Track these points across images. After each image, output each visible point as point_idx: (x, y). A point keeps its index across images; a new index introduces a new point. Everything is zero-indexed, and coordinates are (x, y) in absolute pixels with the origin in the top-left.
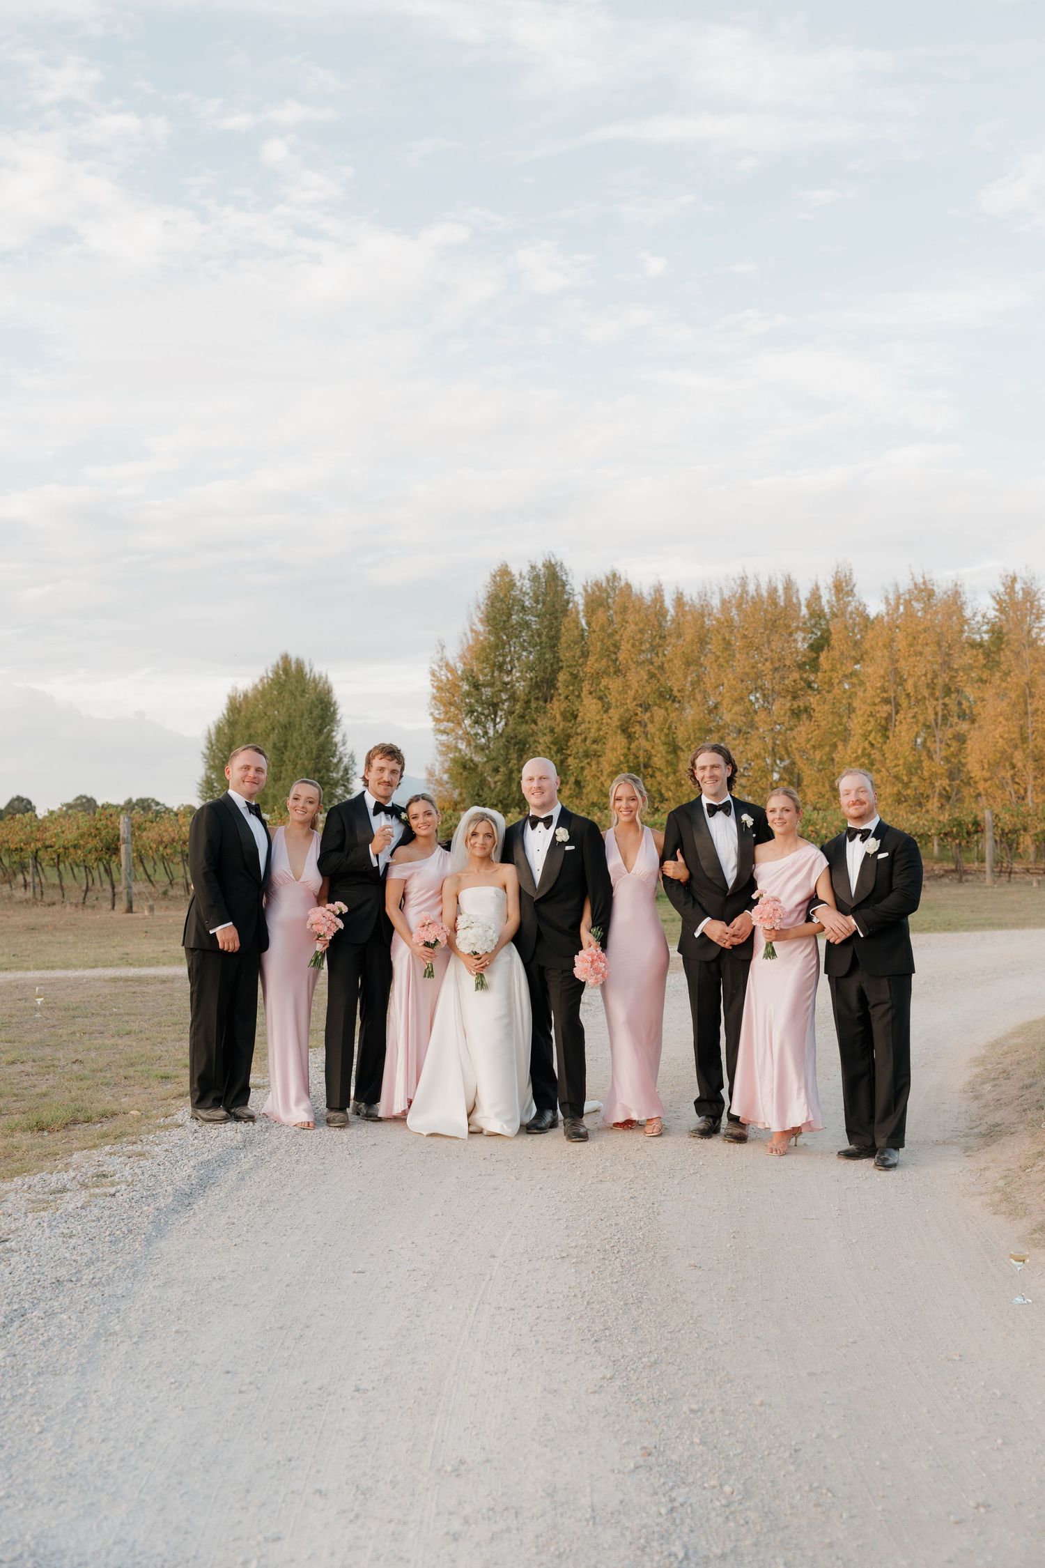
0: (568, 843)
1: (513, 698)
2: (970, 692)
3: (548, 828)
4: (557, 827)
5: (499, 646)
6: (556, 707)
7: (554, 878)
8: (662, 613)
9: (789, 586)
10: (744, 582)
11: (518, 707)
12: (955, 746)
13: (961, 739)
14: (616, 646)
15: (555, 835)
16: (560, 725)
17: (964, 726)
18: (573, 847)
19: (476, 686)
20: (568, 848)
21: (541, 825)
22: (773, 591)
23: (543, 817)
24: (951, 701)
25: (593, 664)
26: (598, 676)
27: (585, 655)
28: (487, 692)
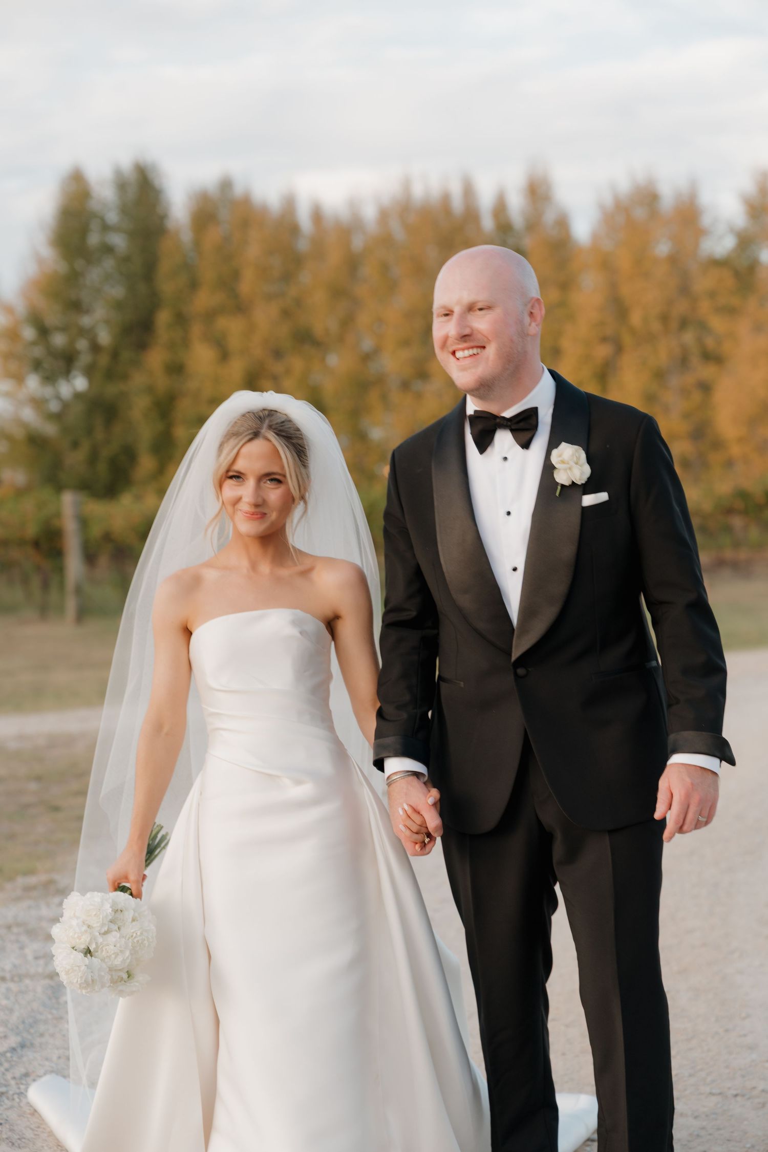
0: (589, 487)
1: (95, 348)
2: (717, 323)
3: (526, 445)
4: (553, 444)
5: (73, 278)
6: (156, 358)
7: (559, 587)
8: (294, 229)
9: (469, 191)
10: (407, 184)
11: (104, 360)
12: (697, 397)
13: (706, 388)
14: (236, 275)
15: (548, 469)
16: (162, 382)
17: (706, 372)
18: (603, 497)
19: (43, 331)
20: (589, 500)
21: (504, 439)
22: (446, 199)
23: (508, 414)
24: (688, 337)
25: (204, 299)
26: (210, 316)
27: (194, 285)
28: (59, 340)
